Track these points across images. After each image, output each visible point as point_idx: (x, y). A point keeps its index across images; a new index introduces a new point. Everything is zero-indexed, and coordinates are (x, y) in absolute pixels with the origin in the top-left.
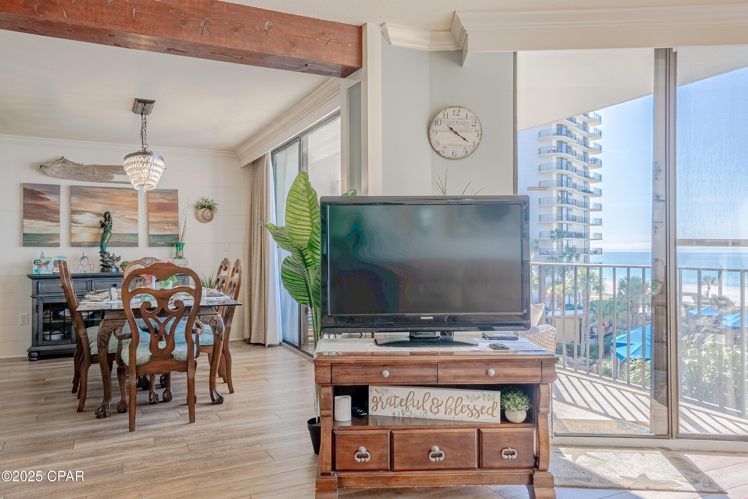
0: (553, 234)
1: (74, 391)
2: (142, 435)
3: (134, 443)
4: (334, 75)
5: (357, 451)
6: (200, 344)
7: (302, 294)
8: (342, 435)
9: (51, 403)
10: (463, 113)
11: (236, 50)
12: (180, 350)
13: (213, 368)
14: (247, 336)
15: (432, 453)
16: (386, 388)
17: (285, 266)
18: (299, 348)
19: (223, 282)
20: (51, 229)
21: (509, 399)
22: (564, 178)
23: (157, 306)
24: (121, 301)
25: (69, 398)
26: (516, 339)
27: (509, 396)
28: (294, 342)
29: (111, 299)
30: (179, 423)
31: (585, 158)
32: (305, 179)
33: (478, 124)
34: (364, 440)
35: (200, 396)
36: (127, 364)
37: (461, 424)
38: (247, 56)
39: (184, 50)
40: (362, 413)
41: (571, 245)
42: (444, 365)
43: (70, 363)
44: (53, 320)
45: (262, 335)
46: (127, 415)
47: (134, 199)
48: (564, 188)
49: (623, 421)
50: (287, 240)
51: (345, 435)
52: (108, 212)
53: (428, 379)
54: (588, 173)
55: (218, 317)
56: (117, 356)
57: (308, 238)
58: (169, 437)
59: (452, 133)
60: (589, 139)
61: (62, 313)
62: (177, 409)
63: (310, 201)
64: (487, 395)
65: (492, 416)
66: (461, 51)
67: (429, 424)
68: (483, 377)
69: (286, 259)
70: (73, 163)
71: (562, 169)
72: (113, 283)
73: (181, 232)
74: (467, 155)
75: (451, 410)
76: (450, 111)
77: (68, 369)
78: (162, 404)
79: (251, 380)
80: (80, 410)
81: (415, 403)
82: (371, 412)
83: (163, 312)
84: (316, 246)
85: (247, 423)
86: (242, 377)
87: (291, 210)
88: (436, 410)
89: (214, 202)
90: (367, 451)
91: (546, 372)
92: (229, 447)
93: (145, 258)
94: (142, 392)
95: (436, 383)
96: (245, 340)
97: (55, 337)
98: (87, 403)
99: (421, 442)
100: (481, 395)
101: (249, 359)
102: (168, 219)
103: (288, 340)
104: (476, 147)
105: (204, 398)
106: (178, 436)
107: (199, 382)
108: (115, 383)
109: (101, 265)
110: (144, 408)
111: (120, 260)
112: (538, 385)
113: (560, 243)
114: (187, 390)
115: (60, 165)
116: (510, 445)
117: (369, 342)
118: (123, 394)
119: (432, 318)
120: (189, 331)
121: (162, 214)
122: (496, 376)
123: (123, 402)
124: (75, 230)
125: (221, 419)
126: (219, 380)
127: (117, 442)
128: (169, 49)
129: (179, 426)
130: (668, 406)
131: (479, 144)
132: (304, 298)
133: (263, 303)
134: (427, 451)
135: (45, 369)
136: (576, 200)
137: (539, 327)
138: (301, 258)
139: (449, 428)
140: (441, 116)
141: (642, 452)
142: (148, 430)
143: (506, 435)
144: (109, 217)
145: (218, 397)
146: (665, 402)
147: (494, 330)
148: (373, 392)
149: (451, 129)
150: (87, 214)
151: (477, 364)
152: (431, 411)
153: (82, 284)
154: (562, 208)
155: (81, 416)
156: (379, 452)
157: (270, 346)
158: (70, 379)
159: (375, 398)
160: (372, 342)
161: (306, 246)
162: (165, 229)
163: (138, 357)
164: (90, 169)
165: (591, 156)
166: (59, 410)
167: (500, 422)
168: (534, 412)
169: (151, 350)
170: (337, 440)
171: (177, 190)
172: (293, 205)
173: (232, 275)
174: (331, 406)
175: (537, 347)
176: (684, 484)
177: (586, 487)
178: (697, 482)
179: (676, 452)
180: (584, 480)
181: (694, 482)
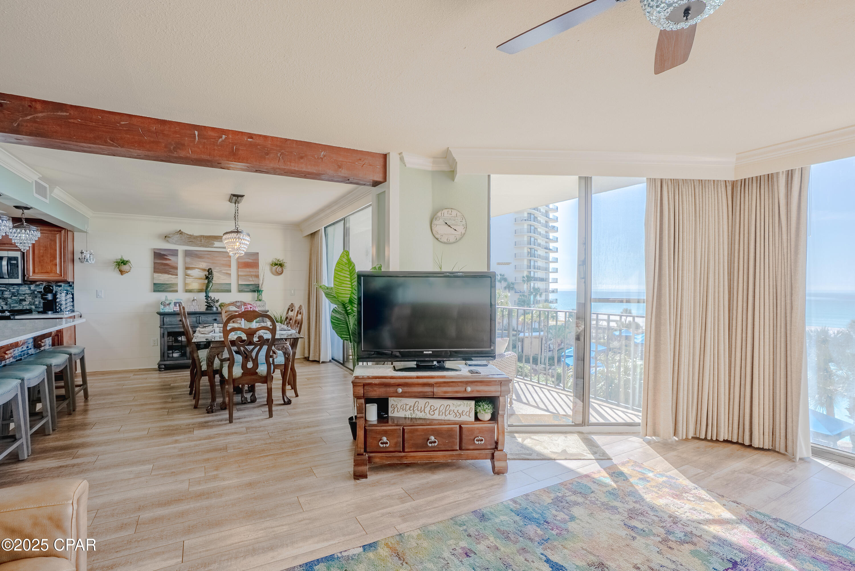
0: (524, 279)
1: (191, 393)
2: (238, 426)
3: (233, 431)
4: (368, 185)
5: (381, 440)
6: (275, 364)
7: (345, 333)
8: (371, 430)
9: (176, 402)
10: (454, 213)
11: (301, 171)
12: (262, 369)
13: (284, 380)
14: (306, 355)
15: (429, 441)
16: (400, 399)
17: (333, 314)
18: (343, 364)
19: (291, 319)
20: (172, 280)
21: (480, 406)
22: (532, 239)
23: (246, 339)
24: (222, 334)
25: (187, 399)
26: (486, 365)
27: (481, 403)
28: (339, 360)
29: (215, 332)
30: (262, 418)
31: (546, 225)
32: (347, 256)
33: (464, 221)
34: (385, 433)
35: (276, 398)
36: (227, 378)
37: (449, 422)
38: (309, 175)
39: (267, 171)
40: (384, 415)
41: (536, 286)
42: (438, 385)
43: (187, 373)
44: (174, 343)
45: (318, 355)
46: (227, 412)
47: (228, 259)
48: (532, 246)
50: (334, 297)
51: (373, 430)
52: (211, 269)
53: (428, 394)
54: (549, 236)
55: (287, 346)
56: (219, 372)
57: (349, 296)
58: (256, 427)
59: (447, 226)
60: (549, 212)
61: (180, 339)
62: (260, 408)
63: (350, 270)
64: (466, 403)
65: (469, 416)
66: (453, 171)
67: (428, 422)
68: (463, 392)
69: (334, 309)
70: (187, 234)
71: (531, 233)
72: (214, 318)
73: (261, 283)
74: (456, 241)
75: (443, 413)
76: (445, 211)
77: (185, 377)
78: (250, 404)
79: (310, 388)
80: (196, 407)
81: (419, 409)
82: (390, 414)
83: (250, 343)
84: (354, 302)
85: (308, 418)
86: (304, 385)
87: (337, 277)
88: (433, 413)
89: (284, 261)
90: (387, 440)
91: (503, 388)
92: (296, 435)
93: (236, 302)
94: (236, 395)
95: (432, 396)
96: (305, 358)
97: (176, 355)
98: (200, 402)
99: (422, 434)
100: (462, 403)
101: (308, 372)
102: (252, 273)
103: (335, 358)
104: (463, 235)
105: (278, 400)
106: (262, 427)
107: (275, 388)
108: (218, 388)
109: (206, 305)
110: (238, 407)
111: (218, 302)
112: (498, 397)
113: (529, 285)
114: (266, 395)
115: (178, 235)
116: (480, 435)
117: (389, 368)
118: (224, 398)
119: (431, 352)
120: (268, 356)
121: (248, 270)
122: (472, 391)
123: (224, 402)
124: (189, 280)
125: (290, 415)
126: (288, 387)
127: (221, 430)
128: (257, 171)
129: (262, 420)
131: (464, 234)
132: (346, 336)
133: (318, 332)
134: (427, 440)
135: (170, 377)
136: (540, 255)
137: (505, 353)
138: (344, 309)
139: (441, 425)
140: (439, 214)
142: (241, 422)
143: (477, 429)
144: (211, 272)
145: (288, 400)
147: (472, 360)
148: (392, 401)
149: (446, 223)
150: (196, 269)
151: (459, 384)
152: (430, 414)
153: (193, 319)
154: (530, 260)
155: (196, 411)
156: (395, 440)
157: (323, 362)
158: (187, 385)
159: (393, 405)
160: (391, 368)
161: (348, 301)
162: (250, 280)
163: (234, 374)
164: (198, 239)
165: (551, 224)
166: (182, 407)
167: (474, 420)
168: (496, 414)
169: (242, 369)
170: (367, 433)
171: (258, 253)
172: (339, 273)
173: (297, 316)
174: (364, 411)
175: (500, 372)
176: (588, 455)
177: (528, 459)
178: (596, 453)
179: (586, 435)
180: (527, 454)
181: (594, 453)
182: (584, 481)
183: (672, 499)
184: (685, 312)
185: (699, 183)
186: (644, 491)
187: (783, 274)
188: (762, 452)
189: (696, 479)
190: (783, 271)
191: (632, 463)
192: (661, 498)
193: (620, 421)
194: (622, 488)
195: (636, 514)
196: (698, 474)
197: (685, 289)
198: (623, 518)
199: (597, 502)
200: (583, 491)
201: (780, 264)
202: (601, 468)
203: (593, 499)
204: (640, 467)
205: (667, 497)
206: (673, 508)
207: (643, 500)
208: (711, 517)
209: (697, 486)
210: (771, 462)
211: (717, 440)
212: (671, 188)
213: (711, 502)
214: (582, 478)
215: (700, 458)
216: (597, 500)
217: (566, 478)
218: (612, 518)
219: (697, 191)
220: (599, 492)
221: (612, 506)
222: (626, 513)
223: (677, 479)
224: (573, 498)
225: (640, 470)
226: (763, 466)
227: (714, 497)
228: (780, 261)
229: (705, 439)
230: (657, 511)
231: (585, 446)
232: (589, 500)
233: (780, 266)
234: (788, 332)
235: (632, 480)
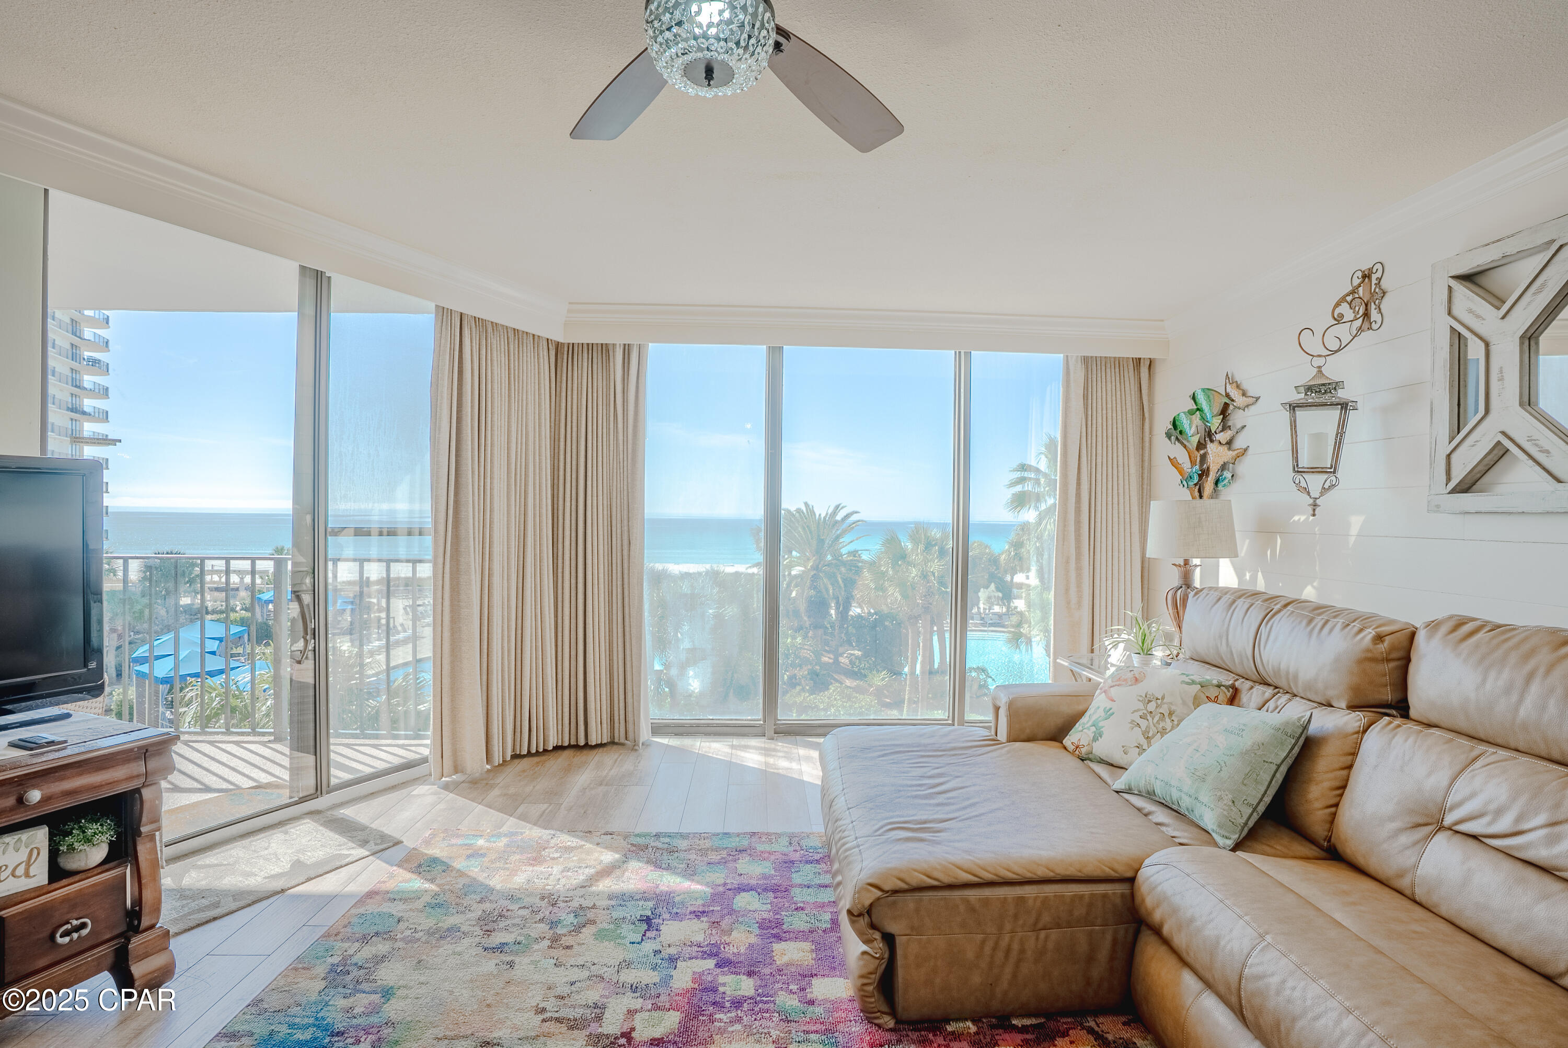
21: (69, 834)
26: (70, 716)
27: (72, 825)
31: (74, 355)
49: (238, 791)
54: (81, 380)
60: (83, 325)
65: (29, 876)
68: (15, 811)
91: (152, 765)
112: (138, 791)
116: (76, 915)
122: (45, 801)
130: (316, 755)
141: (283, 828)
146: (312, 750)
165: (87, 354)
167: (47, 883)
168: (128, 838)
176: (352, 852)
177: (215, 919)
178: (367, 842)
179: (329, 813)
180: (208, 908)
181: (364, 843)
182: (372, 907)
183: (531, 869)
184: (497, 549)
185: (515, 333)
186: (485, 875)
187: (619, 490)
188: (601, 750)
189: (543, 821)
190: (619, 486)
191: (442, 835)
192: (516, 875)
193: (381, 766)
194: (447, 887)
195: (494, 922)
196: (544, 812)
197: (495, 509)
198: (477, 940)
199: (417, 936)
200: (380, 928)
201: (615, 474)
202: (392, 865)
203: (408, 933)
204: (458, 836)
205: (523, 868)
206: (539, 883)
207: (491, 890)
208: (592, 871)
209: (553, 832)
210: (616, 760)
211: (545, 751)
212: (476, 333)
213: (581, 846)
214: (364, 902)
215: (534, 787)
216: (416, 931)
217: (331, 917)
218: (459, 949)
219: (512, 347)
220: (412, 914)
221: (448, 930)
222: (477, 928)
223: (522, 834)
224: (367, 952)
225: (460, 841)
226: (611, 769)
227: (581, 838)
228: (615, 471)
229: (529, 754)
230: (520, 899)
231: (337, 836)
232: (401, 939)
233: (615, 478)
234: (626, 572)
235: (459, 864)
